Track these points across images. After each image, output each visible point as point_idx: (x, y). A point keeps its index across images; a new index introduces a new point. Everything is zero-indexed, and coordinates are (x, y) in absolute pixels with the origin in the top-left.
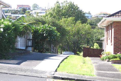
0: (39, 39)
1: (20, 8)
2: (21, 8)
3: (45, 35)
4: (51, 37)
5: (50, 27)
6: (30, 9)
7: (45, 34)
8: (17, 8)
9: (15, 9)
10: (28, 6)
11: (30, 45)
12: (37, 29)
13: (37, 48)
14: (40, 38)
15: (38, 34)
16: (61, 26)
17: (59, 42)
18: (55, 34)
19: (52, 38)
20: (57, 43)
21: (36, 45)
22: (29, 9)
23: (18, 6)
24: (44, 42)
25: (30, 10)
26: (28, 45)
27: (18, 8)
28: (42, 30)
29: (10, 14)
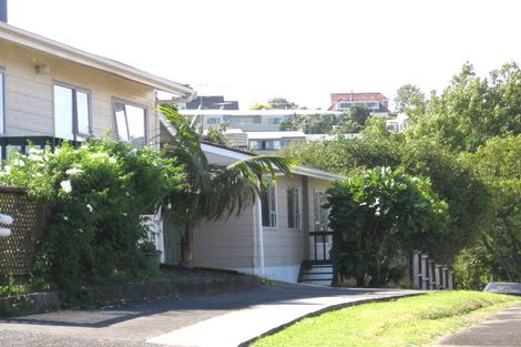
0: (353, 229)
1: (342, 106)
2: (346, 106)
3: (381, 211)
4: (405, 221)
5: (397, 179)
6: (387, 111)
7: (379, 209)
8: (330, 109)
9: (319, 112)
10: (377, 95)
11: (321, 258)
12: (347, 189)
13: (350, 267)
14: (358, 224)
15: (351, 208)
16: (466, 172)
17: (457, 240)
18: (423, 205)
19: (411, 222)
20: (447, 245)
21: (346, 257)
22: (383, 109)
23: (335, 97)
24: (381, 241)
25: (386, 115)
26: (313, 258)
27: (337, 107)
28: (367, 190)
29: (300, 133)
